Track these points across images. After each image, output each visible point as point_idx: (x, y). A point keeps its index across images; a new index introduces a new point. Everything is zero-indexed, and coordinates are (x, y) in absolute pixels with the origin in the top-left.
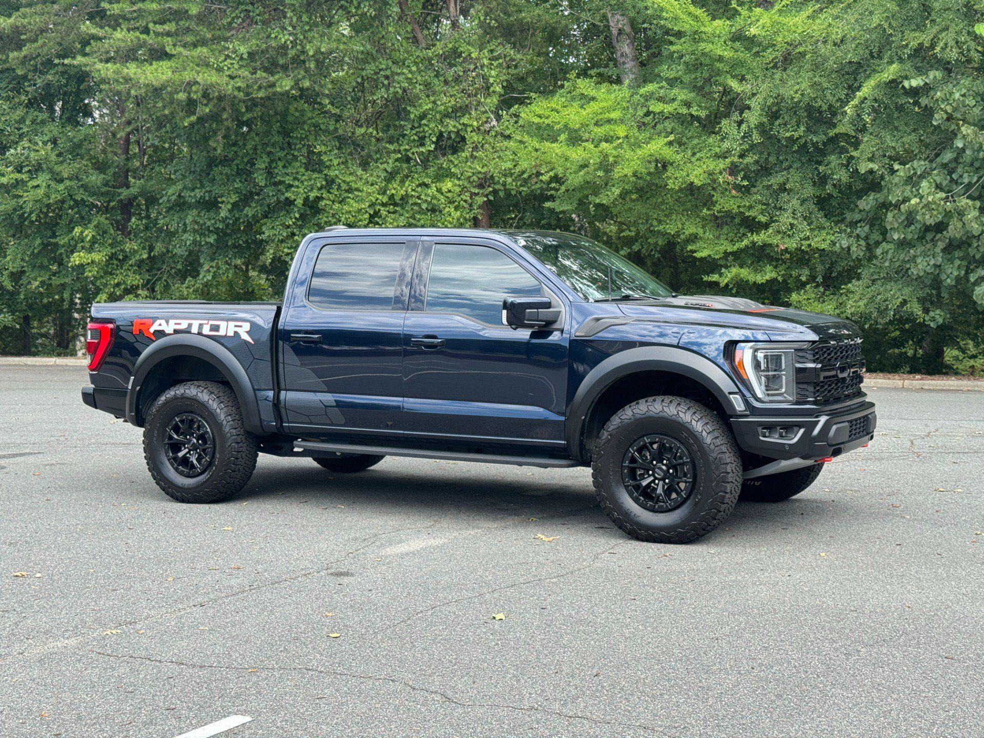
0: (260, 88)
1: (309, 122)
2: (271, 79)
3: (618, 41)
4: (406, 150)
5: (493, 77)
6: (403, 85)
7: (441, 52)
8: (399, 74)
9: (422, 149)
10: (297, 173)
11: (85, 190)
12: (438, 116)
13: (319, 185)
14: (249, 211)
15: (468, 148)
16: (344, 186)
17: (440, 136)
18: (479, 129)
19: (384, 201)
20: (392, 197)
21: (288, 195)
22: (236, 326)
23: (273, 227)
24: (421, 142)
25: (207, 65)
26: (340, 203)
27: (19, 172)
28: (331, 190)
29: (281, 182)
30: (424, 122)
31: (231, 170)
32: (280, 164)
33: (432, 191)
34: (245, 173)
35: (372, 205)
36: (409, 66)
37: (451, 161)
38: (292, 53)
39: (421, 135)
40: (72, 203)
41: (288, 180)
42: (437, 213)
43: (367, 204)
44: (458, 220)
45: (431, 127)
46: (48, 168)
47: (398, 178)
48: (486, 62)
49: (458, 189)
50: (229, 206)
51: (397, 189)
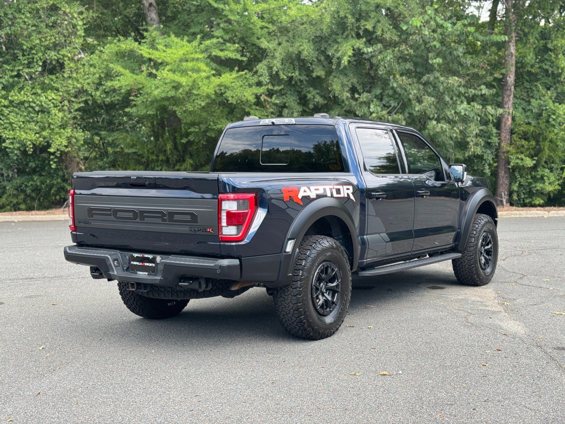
3: (149, 11)
4: (19, 70)
5: (80, 26)
7: (45, 6)
8: (18, 18)
9: (31, 70)
12: (43, 48)
15: (67, 71)
17: (45, 62)
18: (73, 60)
20: (11, 102)
24: (29, 65)
30: (34, 51)
33: (43, 99)
36: (24, 14)
37: (51, 79)
39: (30, 60)
42: (46, 113)
45: (38, 56)
47: (16, 88)
48: (75, 15)
49: (60, 98)
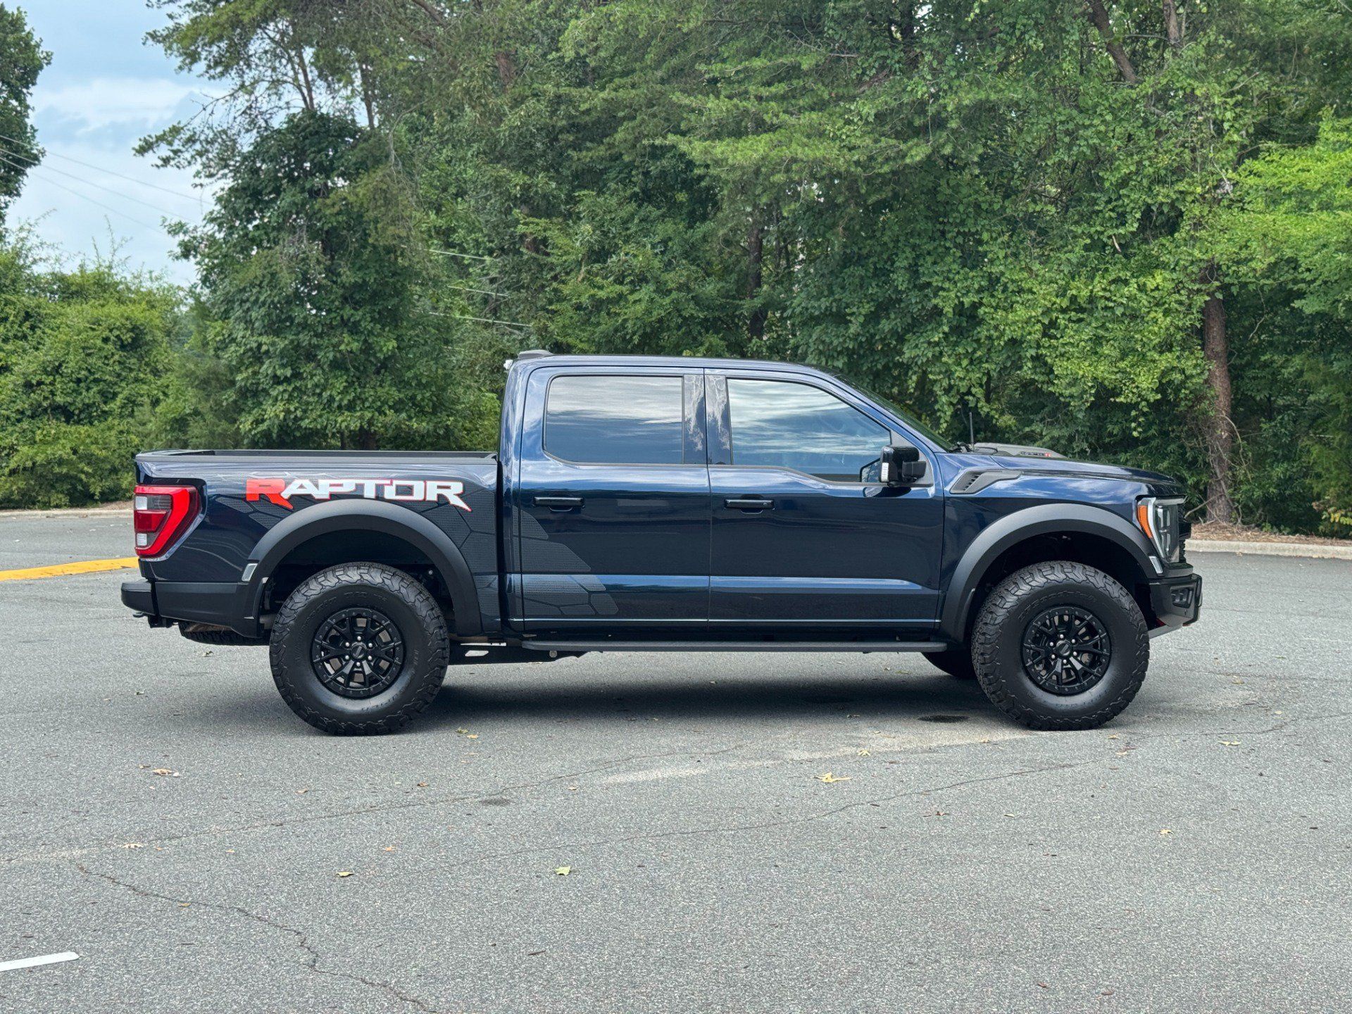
0: (887, 160)
1: (965, 201)
2: (903, 147)
4: (1099, 233)
5: (1228, 120)
6: (1091, 142)
7: (1150, 91)
8: (1086, 127)
9: (1122, 231)
10: (949, 271)
11: (697, 304)
12: (1145, 182)
13: (976, 286)
14: (885, 325)
15: (1186, 226)
16: (1011, 287)
17: (1147, 211)
18: (1204, 198)
19: (1064, 306)
20: (1074, 299)
21: (934, 301)
22: (439, 487)
23: (916, 346)
24: (1122, 220)
25: (822, 134)
26: (1005, 309)
27: (621, 283)
28: (995, 293)
29: (929, 284)
30: (1124, 191)
31: (867, 270)
32: (929, 259)
33: (1132, 288)
34: (882, 274)
35: (1047, 312)
36: (1101, 115)
37: (1163, 245)
38: (931, 110)
39: (1120, 210)
40: (680, 320)
41: (936, 281)
42: (1139, 321)
43: (1040, 310)
44: (1167, 329)
45: (1135, 198)
46: (653, 277)
47: (1084, 272)
48: (1217, 100)
49: (1170, 285)
50: (861, 319)
51: (1080, 289)
